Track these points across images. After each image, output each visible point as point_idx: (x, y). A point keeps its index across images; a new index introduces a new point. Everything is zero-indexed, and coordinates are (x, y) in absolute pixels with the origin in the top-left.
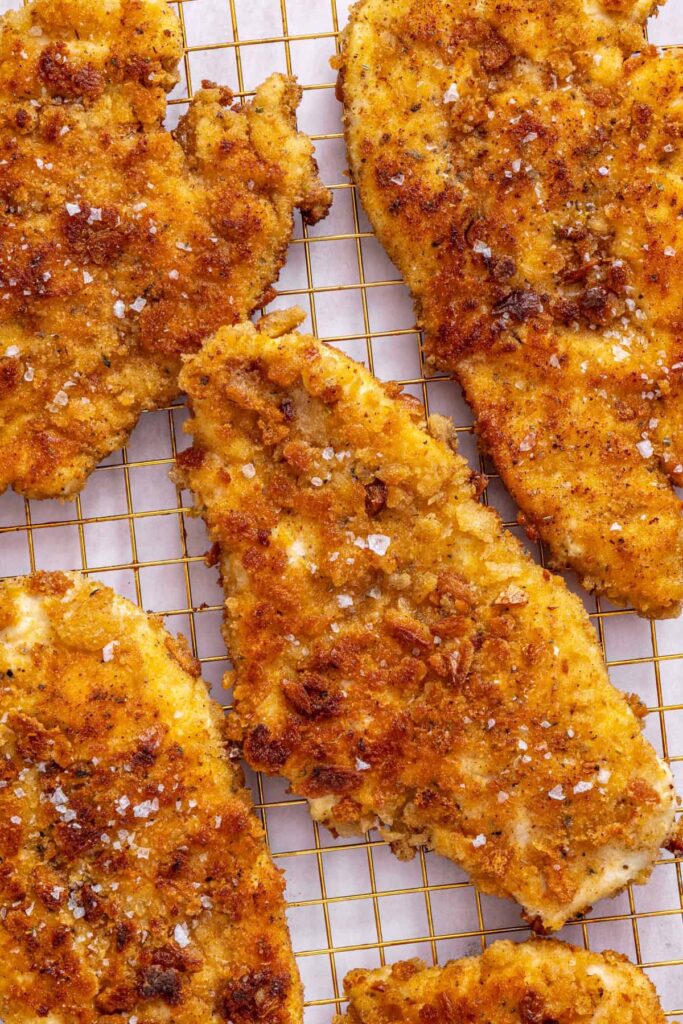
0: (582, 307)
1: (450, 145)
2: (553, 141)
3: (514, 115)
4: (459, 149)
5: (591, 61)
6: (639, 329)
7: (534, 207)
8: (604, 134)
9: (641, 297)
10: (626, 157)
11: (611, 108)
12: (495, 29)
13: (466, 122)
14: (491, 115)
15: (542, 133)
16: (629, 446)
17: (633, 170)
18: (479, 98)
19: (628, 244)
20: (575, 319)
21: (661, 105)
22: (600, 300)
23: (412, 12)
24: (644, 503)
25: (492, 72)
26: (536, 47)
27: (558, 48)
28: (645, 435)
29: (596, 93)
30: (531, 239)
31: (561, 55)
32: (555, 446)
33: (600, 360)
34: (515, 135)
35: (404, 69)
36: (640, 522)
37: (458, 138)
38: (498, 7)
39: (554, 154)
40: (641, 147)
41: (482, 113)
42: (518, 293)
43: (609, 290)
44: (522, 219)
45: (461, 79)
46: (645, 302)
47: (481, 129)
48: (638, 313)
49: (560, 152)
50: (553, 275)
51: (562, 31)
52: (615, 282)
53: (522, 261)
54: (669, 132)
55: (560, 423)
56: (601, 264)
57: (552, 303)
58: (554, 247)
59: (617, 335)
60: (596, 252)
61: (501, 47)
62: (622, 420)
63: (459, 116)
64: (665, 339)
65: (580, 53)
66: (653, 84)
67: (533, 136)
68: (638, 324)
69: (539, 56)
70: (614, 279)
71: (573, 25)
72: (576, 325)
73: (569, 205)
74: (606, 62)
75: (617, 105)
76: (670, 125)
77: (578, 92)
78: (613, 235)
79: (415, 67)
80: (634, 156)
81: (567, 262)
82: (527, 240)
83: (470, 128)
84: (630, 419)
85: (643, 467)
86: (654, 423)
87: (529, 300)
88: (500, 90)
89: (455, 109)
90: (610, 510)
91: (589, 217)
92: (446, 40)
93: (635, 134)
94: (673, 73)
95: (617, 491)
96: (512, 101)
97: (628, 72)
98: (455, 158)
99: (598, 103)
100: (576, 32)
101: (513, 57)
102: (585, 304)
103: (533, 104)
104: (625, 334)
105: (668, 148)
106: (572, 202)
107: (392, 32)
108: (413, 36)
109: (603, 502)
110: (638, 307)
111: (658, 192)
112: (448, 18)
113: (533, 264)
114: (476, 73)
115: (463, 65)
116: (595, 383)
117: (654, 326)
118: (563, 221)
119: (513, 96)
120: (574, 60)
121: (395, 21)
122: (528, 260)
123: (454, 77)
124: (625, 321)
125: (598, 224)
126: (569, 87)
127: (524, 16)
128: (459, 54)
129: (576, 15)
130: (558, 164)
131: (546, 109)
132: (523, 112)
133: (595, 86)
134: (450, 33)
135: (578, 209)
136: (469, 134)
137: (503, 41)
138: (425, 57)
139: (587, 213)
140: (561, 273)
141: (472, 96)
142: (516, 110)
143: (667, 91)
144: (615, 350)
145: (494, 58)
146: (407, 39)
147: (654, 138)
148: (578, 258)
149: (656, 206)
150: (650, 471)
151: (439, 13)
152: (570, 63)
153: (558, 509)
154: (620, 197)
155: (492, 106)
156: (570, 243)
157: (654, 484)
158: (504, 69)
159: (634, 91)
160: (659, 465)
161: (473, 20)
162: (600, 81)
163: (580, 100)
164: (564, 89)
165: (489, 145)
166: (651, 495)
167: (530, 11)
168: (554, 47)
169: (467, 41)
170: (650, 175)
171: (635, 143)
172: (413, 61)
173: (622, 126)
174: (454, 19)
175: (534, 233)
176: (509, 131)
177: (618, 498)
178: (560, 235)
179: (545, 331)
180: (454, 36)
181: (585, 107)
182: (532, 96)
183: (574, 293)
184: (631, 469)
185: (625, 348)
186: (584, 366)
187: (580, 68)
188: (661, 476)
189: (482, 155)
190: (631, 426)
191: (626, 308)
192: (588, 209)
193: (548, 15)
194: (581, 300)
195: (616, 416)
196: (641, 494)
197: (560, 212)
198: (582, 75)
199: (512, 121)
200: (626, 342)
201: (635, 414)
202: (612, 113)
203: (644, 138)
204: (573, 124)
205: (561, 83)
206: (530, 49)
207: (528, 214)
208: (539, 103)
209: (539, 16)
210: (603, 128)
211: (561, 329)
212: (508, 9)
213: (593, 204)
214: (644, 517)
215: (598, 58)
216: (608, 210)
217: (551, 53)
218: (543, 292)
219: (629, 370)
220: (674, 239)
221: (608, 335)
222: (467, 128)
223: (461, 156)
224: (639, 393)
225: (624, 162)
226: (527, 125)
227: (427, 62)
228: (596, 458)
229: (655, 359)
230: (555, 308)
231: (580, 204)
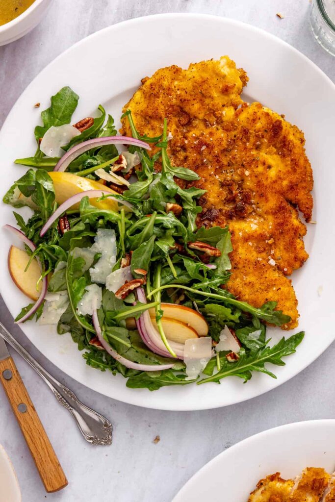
0: (236, 211)
1: (172, 156)
2: (213, 148)
3: (196, 141)
4: (176, 157)
5: (222, 114)
6: (260, 216)
7: (210, 175)
8: (232, 142)
9: (258, 203)
10: (242, 149)
11: (233, 131)
12: (181, 108)
13: (177, 146)
14: (186, 142)
15: (208, 146)
16: (265, 262)
17: (246, 154)
18: (180, 136)
19: (249, 184)
20: (234, 216)
21: (253, 126)
22: (242, 207)
23: (148, 107)
24: (274, 283)
25: (183, 125)
26: (199, 114)
27: (208, 113)
28: (270, 257)
29: (226, 126)
30: (211, 187)
31: (209, 115)
32: (235, 268)
33: (247, 231)
34: (197, 149)
35: (149, 130)
36: (273, 291)
37: (175, 153)
38: (181, 100)
39: (214, 153)
40: (248, 144)
41: (183, 142)
42: (210, 210)
43: (245, 202)
44: (206, 181)
45: (173, 129)
46: (260, 205)
47: (184, 148)
48: (258, 210)
49: (216, 152)
50: (222, 201)
51: (208, 105)
52: (246, 199)
53: (209, 197)
54: (257, 136)
55: (235, 259)
56: (240, 193)
57: (224, 211)
58: (221, 189)
59: (252, 220)
60: (238, 188)
61: (185, 115)
62: (260, 253)
63: (174, 145)
64: (270, 218)
65: (216, 113)
66: (248, 118)
67: (204, 148)
68: (259, 214)
69: (201, 116)
70: (246, 197)
71: (212, 102)
72: (234, 218)
73: (223, 172)
74: (228, 113)
75: (235, 130)
76: (257, 134)
77: (219, 127)
78: (243, 180)
79: (153, 129)
80: (245, 148)
81: (227, 194)
82: (209, 188)
83: (179, 149)
84: (262, 252)
85: (271, 270)
86: (272, 252)
87: (215, 213)
88: (188, 131)
89: (172, 142)
90: (260, 289)
91: (232, 175)
92: (163, 116)
93: (244, 140)
94: (255, 112)
95: (262, 281)
96: (194, 135)
97: (237, 115)
98: (176, 161)
99: (227, 130)
100: (213, 105)
101: (190, 119)
102: (237, 210)
103: (202, 134)
104: (255, 219)
105: (258, 143)
106: (225, 171)
107: (142, 116)
108: (150, 117)
109: (257, 286)
110: (258, 208)
111: (257, 161)
112: (162, 107)
113: (214, 197)
114: (178, 127)
115: (172, 125)
116: (246, 239)
117: (266, 213)
118: (222, 178)
119: (194, 133)
120: (215, 115)
121: (142, 111)
122: (211, 196)
123: (170, 130)
124: (254, 214)
125: (236, 178)
126: (215, 126)
127: (193, 102)
128: (170, 121)
129: (212, 98)
130: (216, 156)
131: (208, 136)
132: (199, 138)
133: (225, 124)
134: (164, 113)
135: (227, 173)
136: (180, 151)
137: (186, 113)
138: (156, 124)
139: (231, 174)
140: (225, 199)
141: (178, 136)
142: (197, 138)
143: (254, 120)
144: (252, 226)
145: (184, 121)
146: (147, 118)
147: (252, 140)
148: (231, 192)
149: (257, 167)
150: (274, 270)
151: (158, 106)
152: (214, 117)
153: (240, 293)
154: (243, 166)
155: (186, 138)
156: (227, 187)
157: (277, 275)
158: (189, 123)
159: (241, 122)
160: (278, 268)
161: (172, 106)
162: (227, 121)
163: (221, 130)
164: (213, 127)
165: (188, 154)
166: (276, 280)
167: (194, 100)
168: (206, 112)
169: (172, 115)
170: (253, 155)
171: (245, 143)
172: (152, 126)
173: (238, 138)
174: (165, 107)
175: (212, 185)
176: (195, 147)
177: (263, 284)
178: (222, 185)
179: (223, 223)
180: (166, 114)
181: (223, 133)
182: (201, 131)
183: (231, 206)
184: (266, 271)
185: (255, 224)
186: (241, 234)
187: (218, 118)
188: (280, 272)
189: (186, 158)
190: (264, 254)
191: (253, 208)
192: (231, 172)
193: (201, 100)
194: (235, 208)
195: (257, 252)
196: (272, 280)
197: (221, 175)
198: (220, 121)
199: (195, 143)
200: (256, 221)
201: (265, 249)
202: (234, 133)
203: (248, 140)
204: (220, 140)
205: (212, 125)
206: (197, 115)
207: (208, 178)
208: (205, 134)
209: (198, 101)
210: (231, 139)
211: (230, 221)
212: (185, 100)
213: (233, 170)
214: (274, 289)
215: (224, 113)
216: (239, 171)
217: (205, 115)
218: (220, 208)
219: (259, 232)
220: (267, 178)
221: (248, 220)
222: (178, 149)
223: (178, 160)
224: (265, 241)
225: (241, 151)
226: (201, 144)
227: (158, 126)
228: (251, 270)
229: (268, 226)
230: (225, 213)
231: (228, 171)
